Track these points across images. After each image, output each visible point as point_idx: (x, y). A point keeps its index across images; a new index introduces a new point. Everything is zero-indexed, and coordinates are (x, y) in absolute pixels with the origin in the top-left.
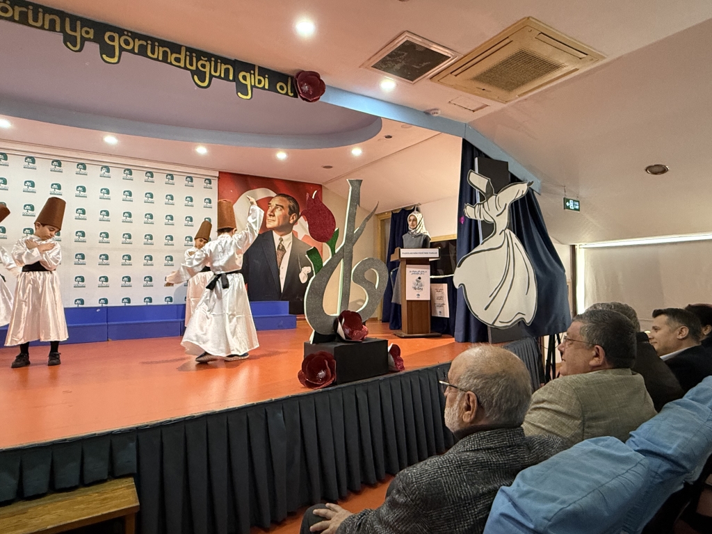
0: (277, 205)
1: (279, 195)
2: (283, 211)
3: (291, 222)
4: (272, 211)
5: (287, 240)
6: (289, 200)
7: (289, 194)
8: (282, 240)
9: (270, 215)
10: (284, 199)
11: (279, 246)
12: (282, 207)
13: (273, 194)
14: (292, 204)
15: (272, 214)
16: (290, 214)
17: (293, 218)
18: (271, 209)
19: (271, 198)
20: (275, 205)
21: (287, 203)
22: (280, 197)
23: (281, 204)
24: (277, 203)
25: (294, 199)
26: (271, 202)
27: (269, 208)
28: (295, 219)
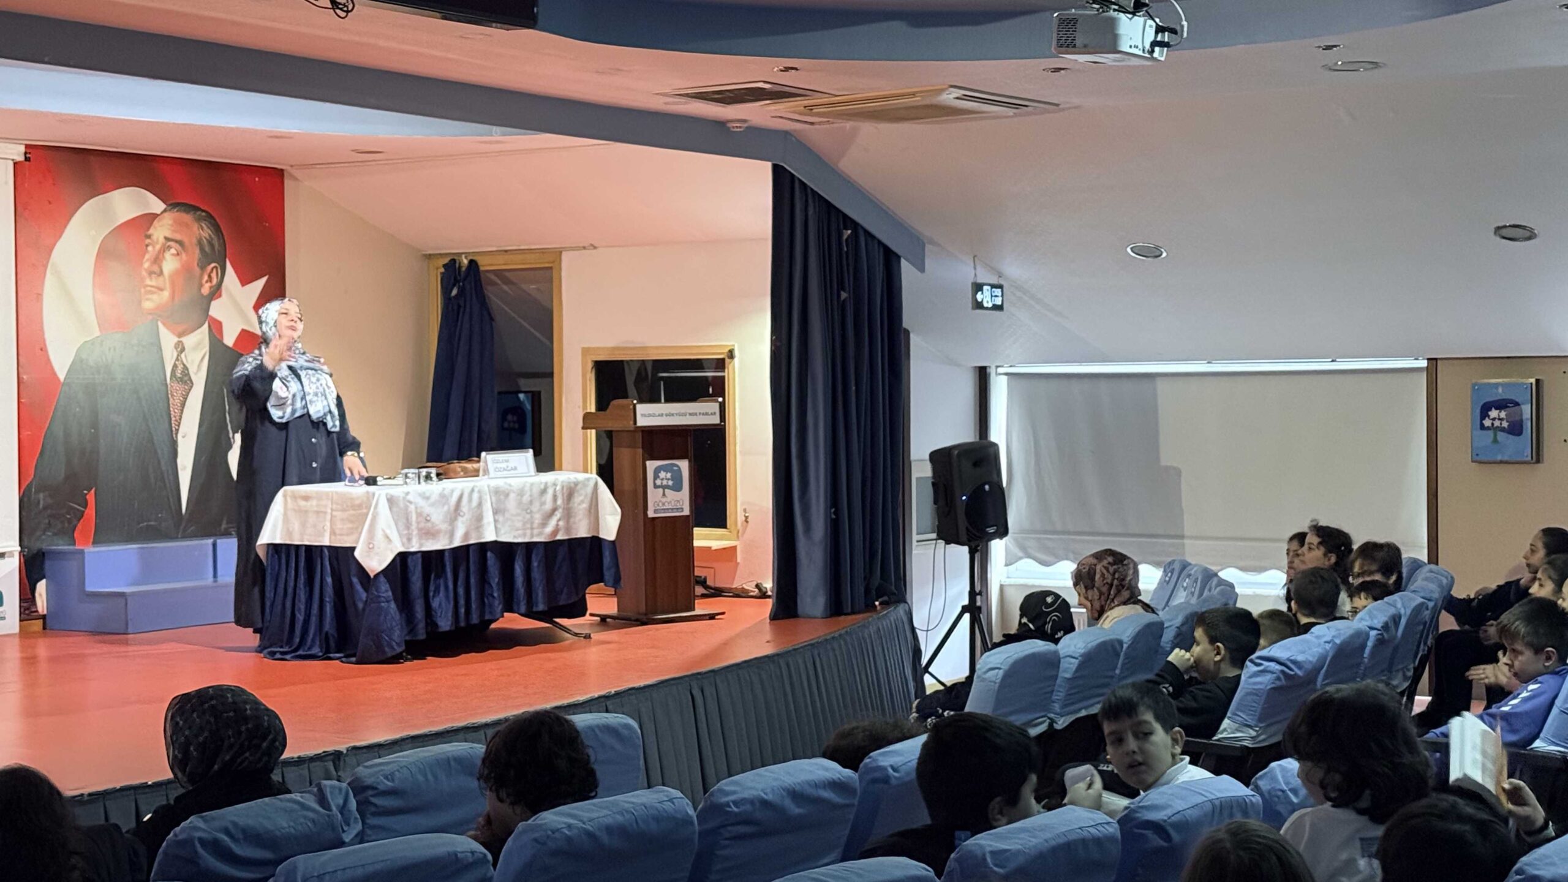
0: (167, 239)
1: (173, 205)
2: (184, 256)
3: (206, 290)
4: (156, 260)
5: (197, 347)
6: (199, 220)
7: (198, 203)
8: (183, 350)
9: (151, 273)
10: (187, 218)
11: (175, 366)
12: (181, 243)
13: (157, 205)
14: (206, 233)
15: (155, 268)
16: (203, 268)
17: (210, 276)
18: (151, 251)
19: (152, 217)
20: (162, 240)
21: (194, 231)
22: (175, 214)
23: (178, 237)
24: (168, 234)
25: (210, 217)
26: (151, 231)
27: (146, 251)
28: (215, 281)
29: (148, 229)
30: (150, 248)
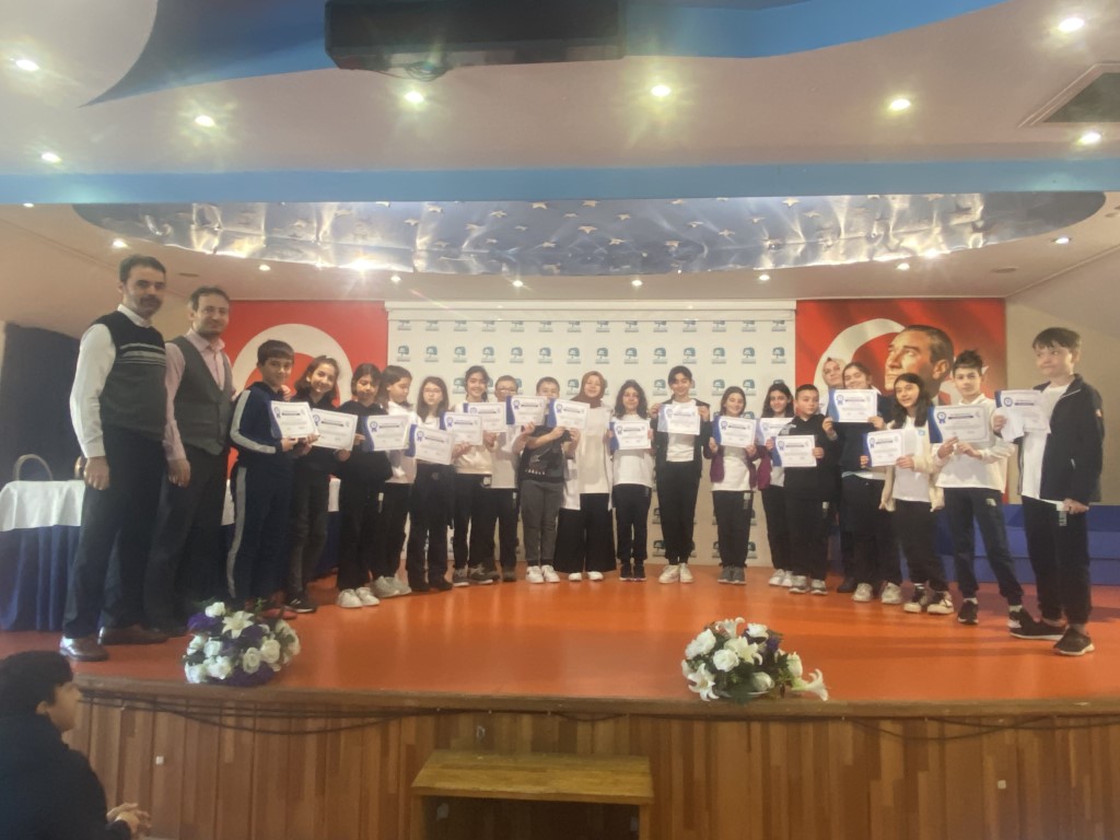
0: (906, 347)
1: (910, 326)
2: (919, 357)
3: (937, 375)
4: (898, 359)
6: (931, 334)
7: (931, 325)
9: (892, 367)
12: (916, 349)
13: (897, 327)
14: (937, 341)
15: (896, 364)
17: (940, 369)
18: (893, 355)
19: (893, 336)
20: (901, 348)
21: (926, 341)
22: (912, 332)
23: (914, 345)
24: (906, 344)
25: (940, 334)
26: (893, 343)
27: (887, 355)
28: (944, 369)
29: (892, 340)
30: (892, 353)
